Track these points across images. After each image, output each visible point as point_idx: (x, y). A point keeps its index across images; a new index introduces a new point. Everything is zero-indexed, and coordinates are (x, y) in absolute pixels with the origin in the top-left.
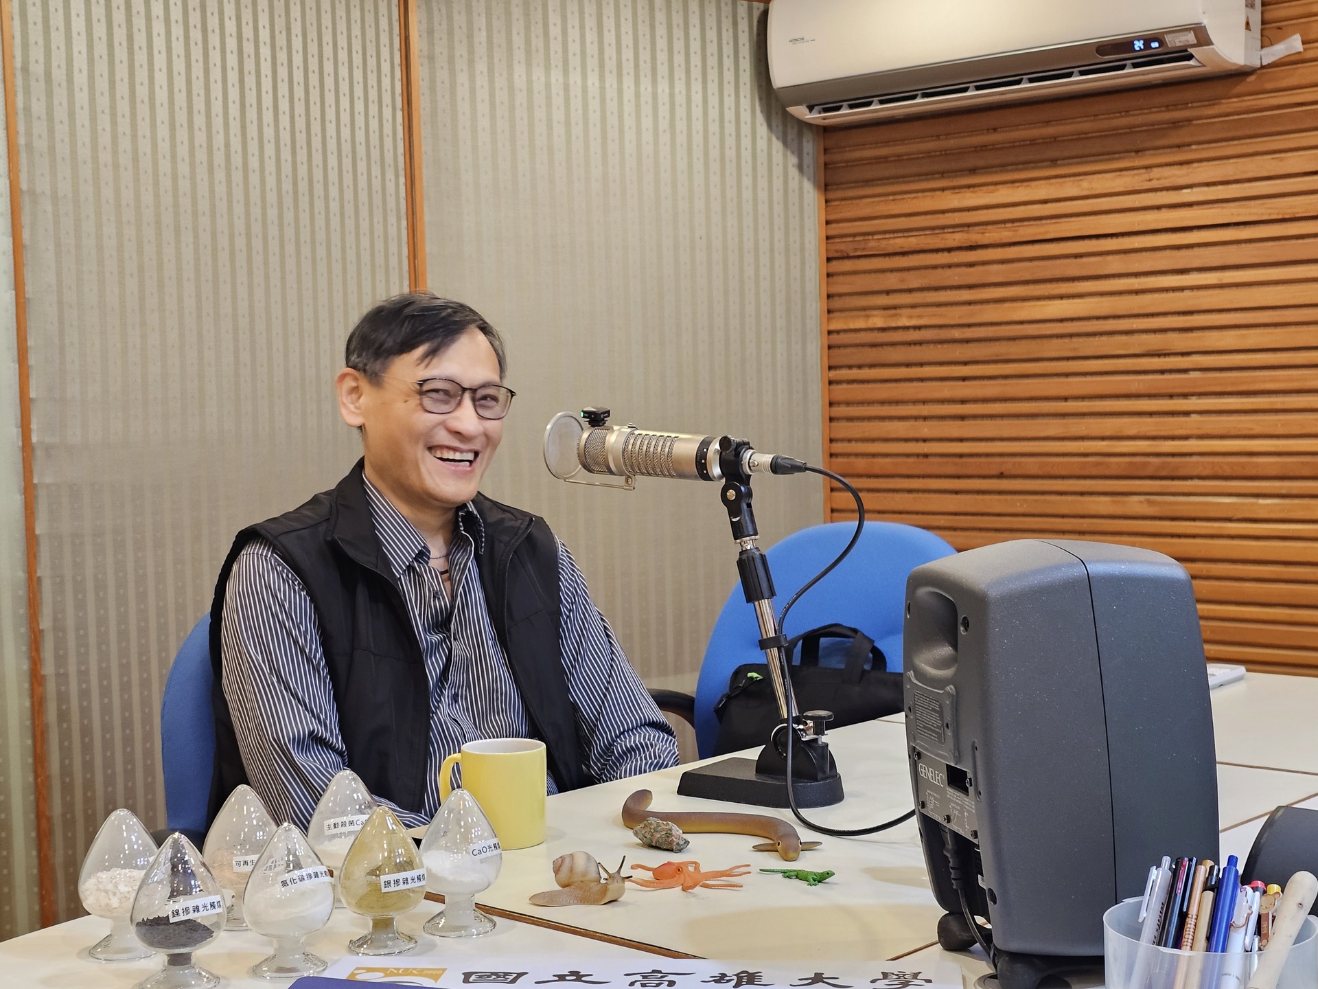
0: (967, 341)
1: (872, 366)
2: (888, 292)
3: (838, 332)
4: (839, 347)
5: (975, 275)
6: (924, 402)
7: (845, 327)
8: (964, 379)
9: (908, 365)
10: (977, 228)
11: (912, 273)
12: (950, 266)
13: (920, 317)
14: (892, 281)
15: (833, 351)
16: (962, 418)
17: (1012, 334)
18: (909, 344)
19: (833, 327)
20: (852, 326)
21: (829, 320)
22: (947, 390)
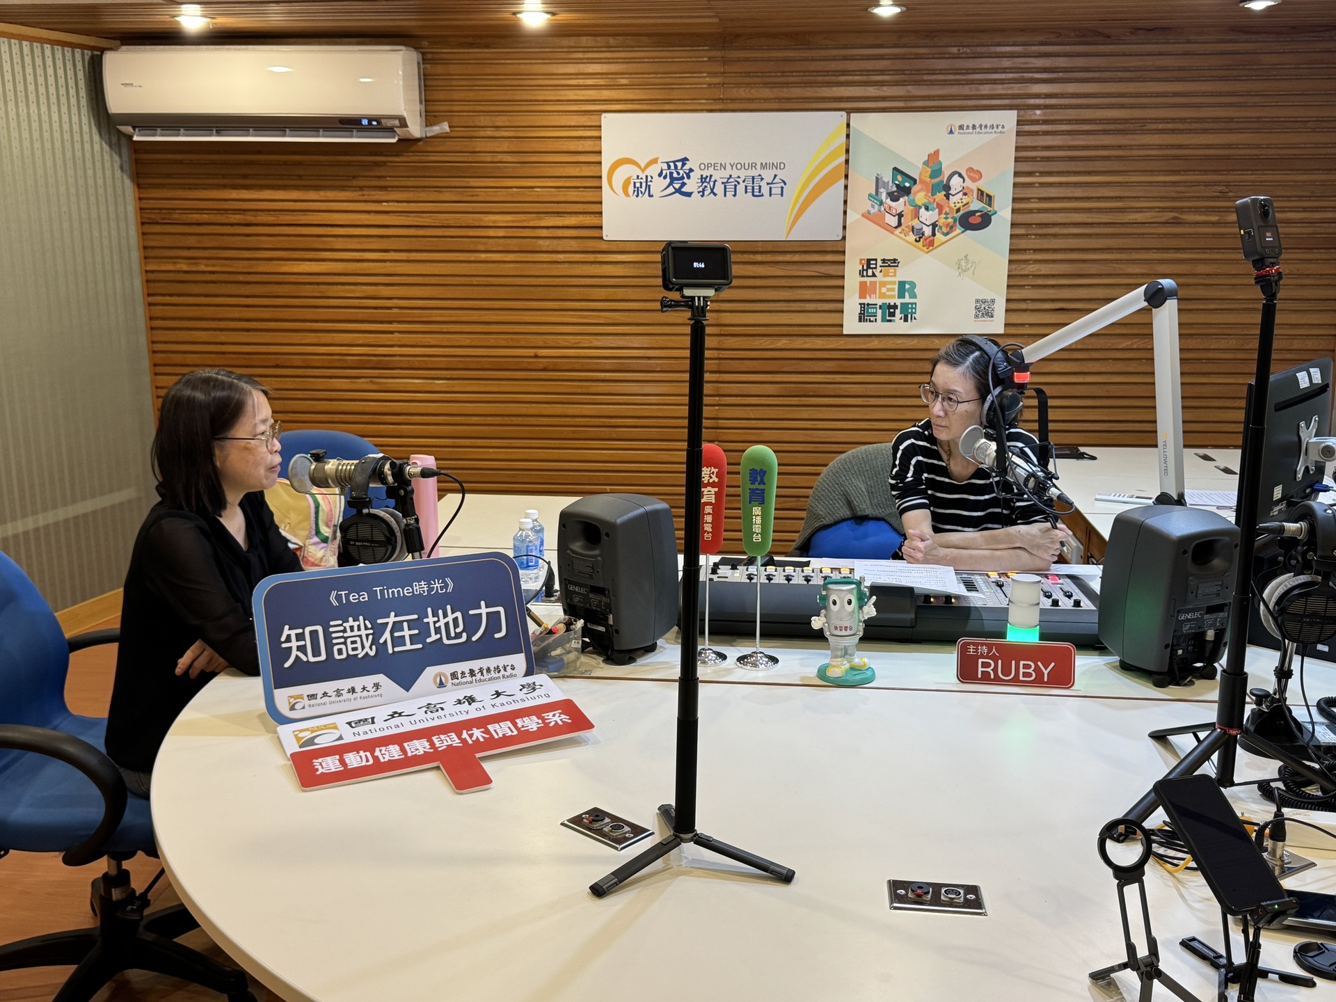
0: (248, 283)
1: (179, 295)
2: (189, 248)
3: (153, 272)
4: (154, 281)
5: (252, 242)
6: (220, 320)
7: (158, 269)
8: (248, 306)
9: (207, 296)
10: (250, 213)
11: (205, 237)
12: (233, 235)
13: (214, 266)
14: (192, 241)
15: (151, 284)
16: (248, 330)
17: (279, 280)
18: (207, 282)
19: (149, 268)
20: (164, 268)
21: (146, 263)
22: (236, 313)
